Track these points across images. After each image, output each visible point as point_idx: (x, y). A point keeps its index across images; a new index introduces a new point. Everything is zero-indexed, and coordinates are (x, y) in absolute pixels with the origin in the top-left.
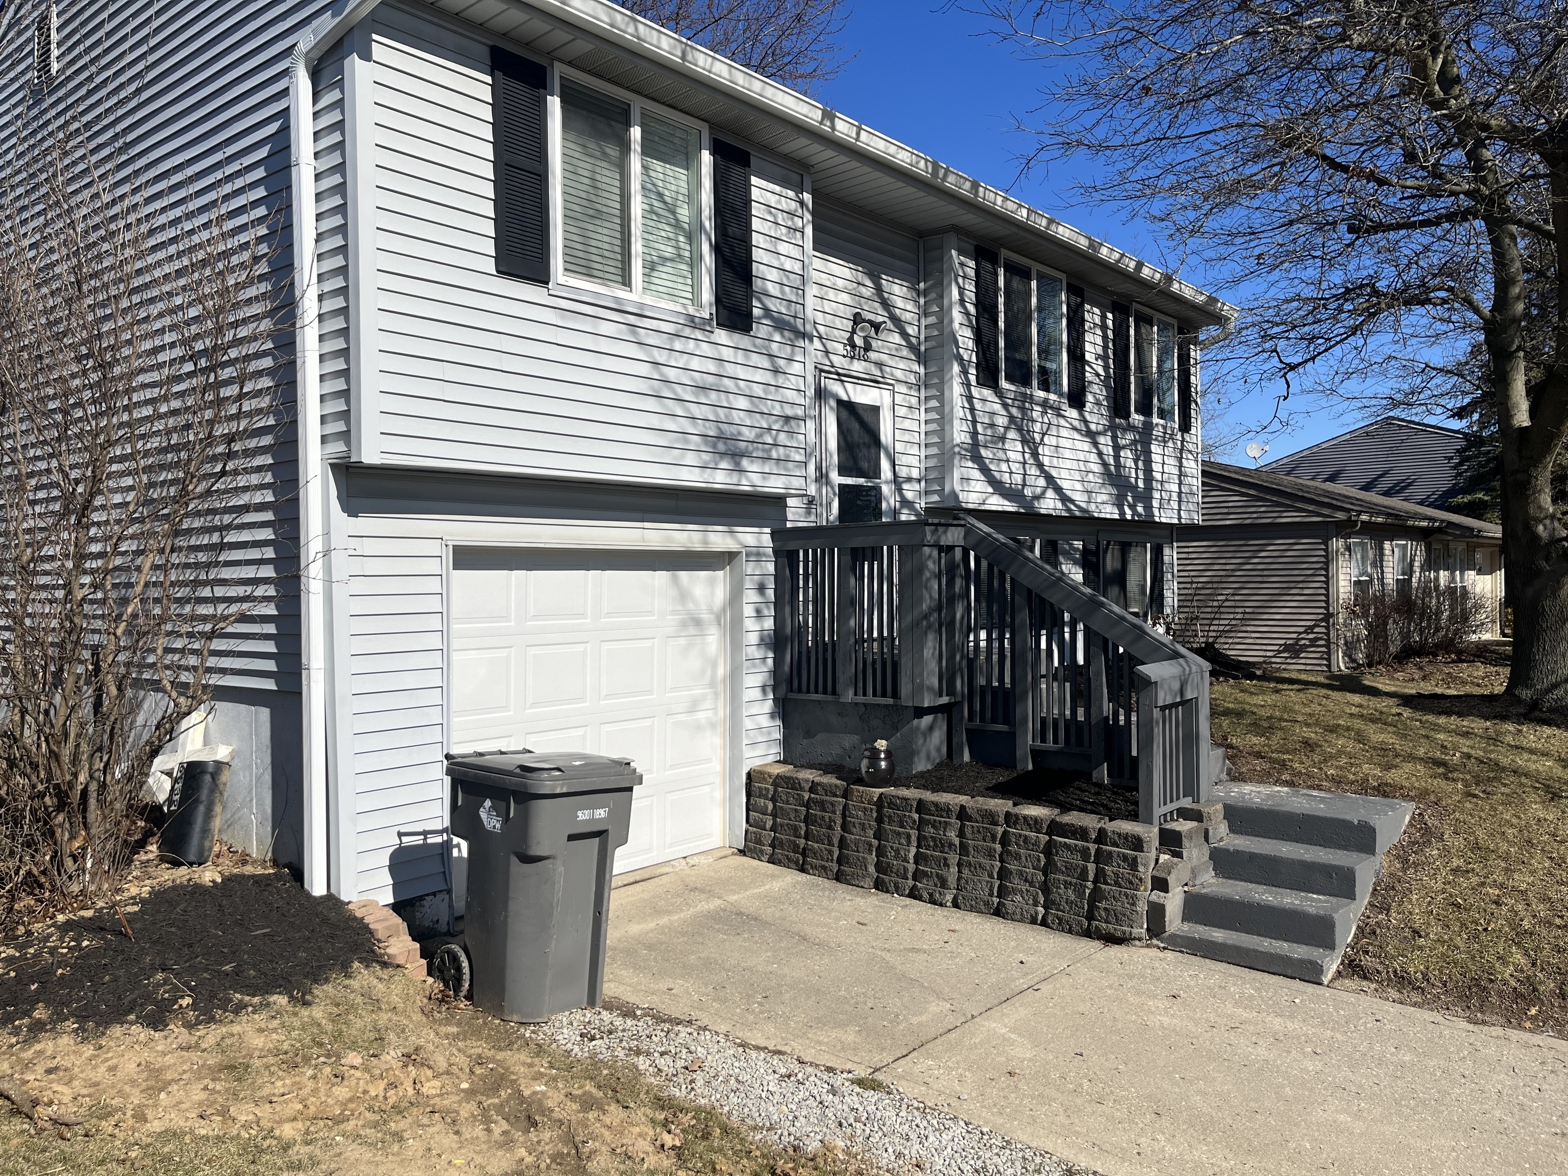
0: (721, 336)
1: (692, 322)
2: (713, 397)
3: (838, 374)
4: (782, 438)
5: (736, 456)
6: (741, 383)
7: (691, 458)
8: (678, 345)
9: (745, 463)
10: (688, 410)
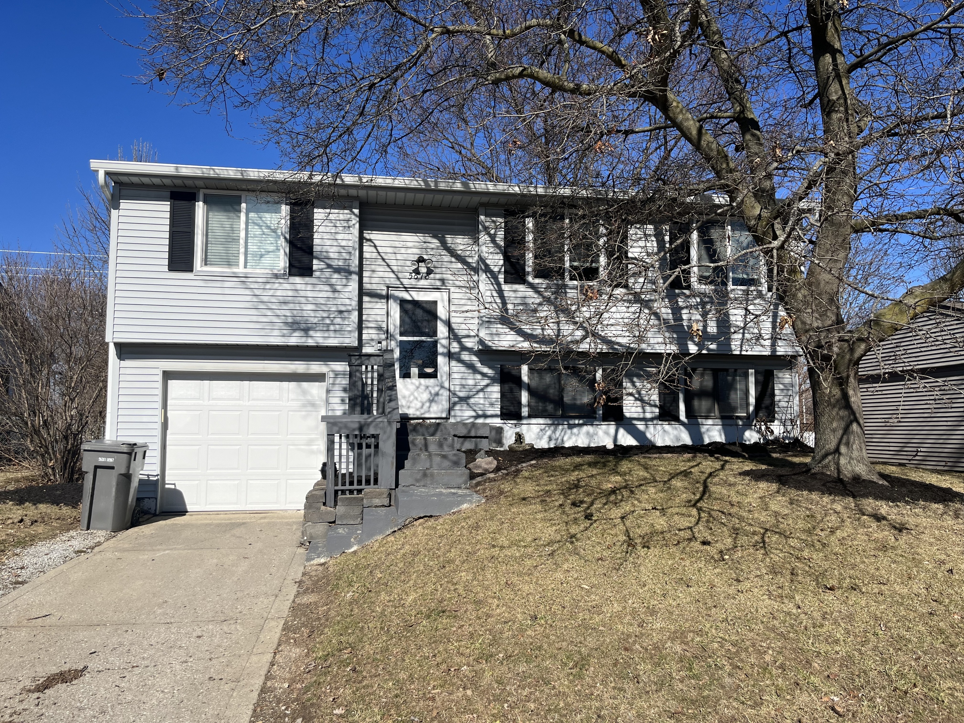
0: (297, 280)
1: (276, 276)
2: (291, 306)
3: (405, 288)
4: (338, 321)
5: (306, 330)
6: (310, 299)
7: (276, 333)
8: (268, 286)
9: (311, 333)
10: (274, 312)
